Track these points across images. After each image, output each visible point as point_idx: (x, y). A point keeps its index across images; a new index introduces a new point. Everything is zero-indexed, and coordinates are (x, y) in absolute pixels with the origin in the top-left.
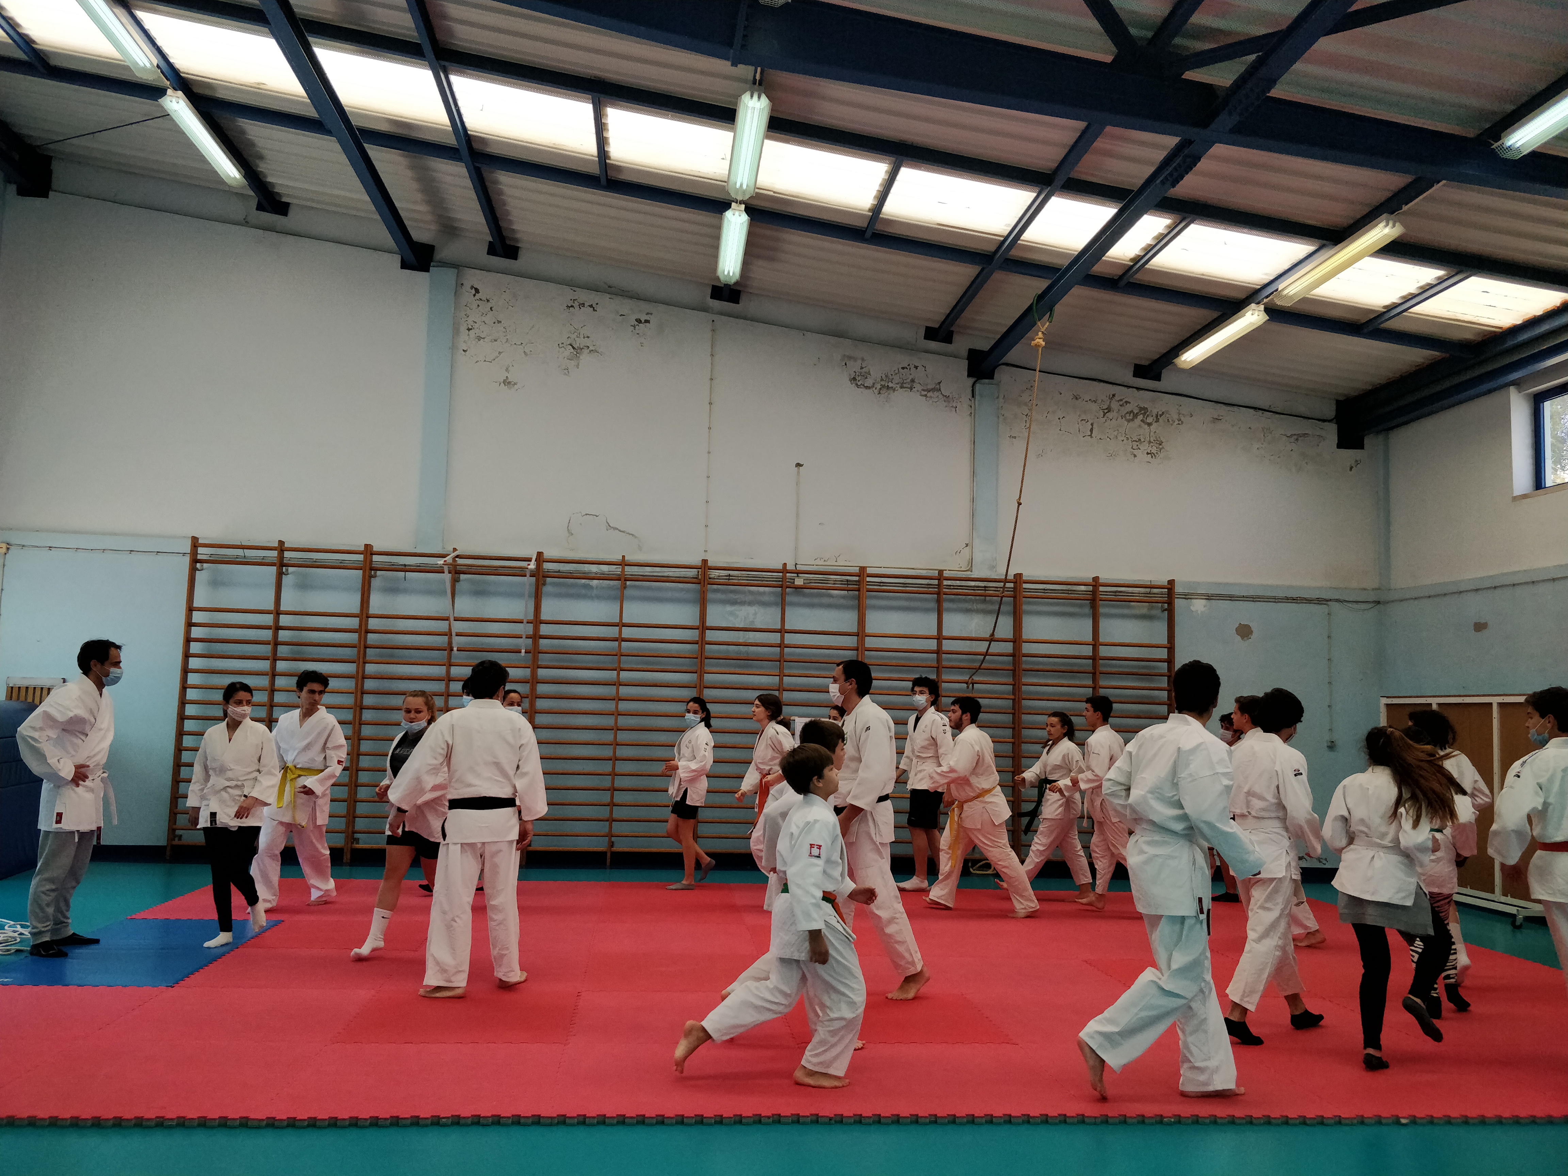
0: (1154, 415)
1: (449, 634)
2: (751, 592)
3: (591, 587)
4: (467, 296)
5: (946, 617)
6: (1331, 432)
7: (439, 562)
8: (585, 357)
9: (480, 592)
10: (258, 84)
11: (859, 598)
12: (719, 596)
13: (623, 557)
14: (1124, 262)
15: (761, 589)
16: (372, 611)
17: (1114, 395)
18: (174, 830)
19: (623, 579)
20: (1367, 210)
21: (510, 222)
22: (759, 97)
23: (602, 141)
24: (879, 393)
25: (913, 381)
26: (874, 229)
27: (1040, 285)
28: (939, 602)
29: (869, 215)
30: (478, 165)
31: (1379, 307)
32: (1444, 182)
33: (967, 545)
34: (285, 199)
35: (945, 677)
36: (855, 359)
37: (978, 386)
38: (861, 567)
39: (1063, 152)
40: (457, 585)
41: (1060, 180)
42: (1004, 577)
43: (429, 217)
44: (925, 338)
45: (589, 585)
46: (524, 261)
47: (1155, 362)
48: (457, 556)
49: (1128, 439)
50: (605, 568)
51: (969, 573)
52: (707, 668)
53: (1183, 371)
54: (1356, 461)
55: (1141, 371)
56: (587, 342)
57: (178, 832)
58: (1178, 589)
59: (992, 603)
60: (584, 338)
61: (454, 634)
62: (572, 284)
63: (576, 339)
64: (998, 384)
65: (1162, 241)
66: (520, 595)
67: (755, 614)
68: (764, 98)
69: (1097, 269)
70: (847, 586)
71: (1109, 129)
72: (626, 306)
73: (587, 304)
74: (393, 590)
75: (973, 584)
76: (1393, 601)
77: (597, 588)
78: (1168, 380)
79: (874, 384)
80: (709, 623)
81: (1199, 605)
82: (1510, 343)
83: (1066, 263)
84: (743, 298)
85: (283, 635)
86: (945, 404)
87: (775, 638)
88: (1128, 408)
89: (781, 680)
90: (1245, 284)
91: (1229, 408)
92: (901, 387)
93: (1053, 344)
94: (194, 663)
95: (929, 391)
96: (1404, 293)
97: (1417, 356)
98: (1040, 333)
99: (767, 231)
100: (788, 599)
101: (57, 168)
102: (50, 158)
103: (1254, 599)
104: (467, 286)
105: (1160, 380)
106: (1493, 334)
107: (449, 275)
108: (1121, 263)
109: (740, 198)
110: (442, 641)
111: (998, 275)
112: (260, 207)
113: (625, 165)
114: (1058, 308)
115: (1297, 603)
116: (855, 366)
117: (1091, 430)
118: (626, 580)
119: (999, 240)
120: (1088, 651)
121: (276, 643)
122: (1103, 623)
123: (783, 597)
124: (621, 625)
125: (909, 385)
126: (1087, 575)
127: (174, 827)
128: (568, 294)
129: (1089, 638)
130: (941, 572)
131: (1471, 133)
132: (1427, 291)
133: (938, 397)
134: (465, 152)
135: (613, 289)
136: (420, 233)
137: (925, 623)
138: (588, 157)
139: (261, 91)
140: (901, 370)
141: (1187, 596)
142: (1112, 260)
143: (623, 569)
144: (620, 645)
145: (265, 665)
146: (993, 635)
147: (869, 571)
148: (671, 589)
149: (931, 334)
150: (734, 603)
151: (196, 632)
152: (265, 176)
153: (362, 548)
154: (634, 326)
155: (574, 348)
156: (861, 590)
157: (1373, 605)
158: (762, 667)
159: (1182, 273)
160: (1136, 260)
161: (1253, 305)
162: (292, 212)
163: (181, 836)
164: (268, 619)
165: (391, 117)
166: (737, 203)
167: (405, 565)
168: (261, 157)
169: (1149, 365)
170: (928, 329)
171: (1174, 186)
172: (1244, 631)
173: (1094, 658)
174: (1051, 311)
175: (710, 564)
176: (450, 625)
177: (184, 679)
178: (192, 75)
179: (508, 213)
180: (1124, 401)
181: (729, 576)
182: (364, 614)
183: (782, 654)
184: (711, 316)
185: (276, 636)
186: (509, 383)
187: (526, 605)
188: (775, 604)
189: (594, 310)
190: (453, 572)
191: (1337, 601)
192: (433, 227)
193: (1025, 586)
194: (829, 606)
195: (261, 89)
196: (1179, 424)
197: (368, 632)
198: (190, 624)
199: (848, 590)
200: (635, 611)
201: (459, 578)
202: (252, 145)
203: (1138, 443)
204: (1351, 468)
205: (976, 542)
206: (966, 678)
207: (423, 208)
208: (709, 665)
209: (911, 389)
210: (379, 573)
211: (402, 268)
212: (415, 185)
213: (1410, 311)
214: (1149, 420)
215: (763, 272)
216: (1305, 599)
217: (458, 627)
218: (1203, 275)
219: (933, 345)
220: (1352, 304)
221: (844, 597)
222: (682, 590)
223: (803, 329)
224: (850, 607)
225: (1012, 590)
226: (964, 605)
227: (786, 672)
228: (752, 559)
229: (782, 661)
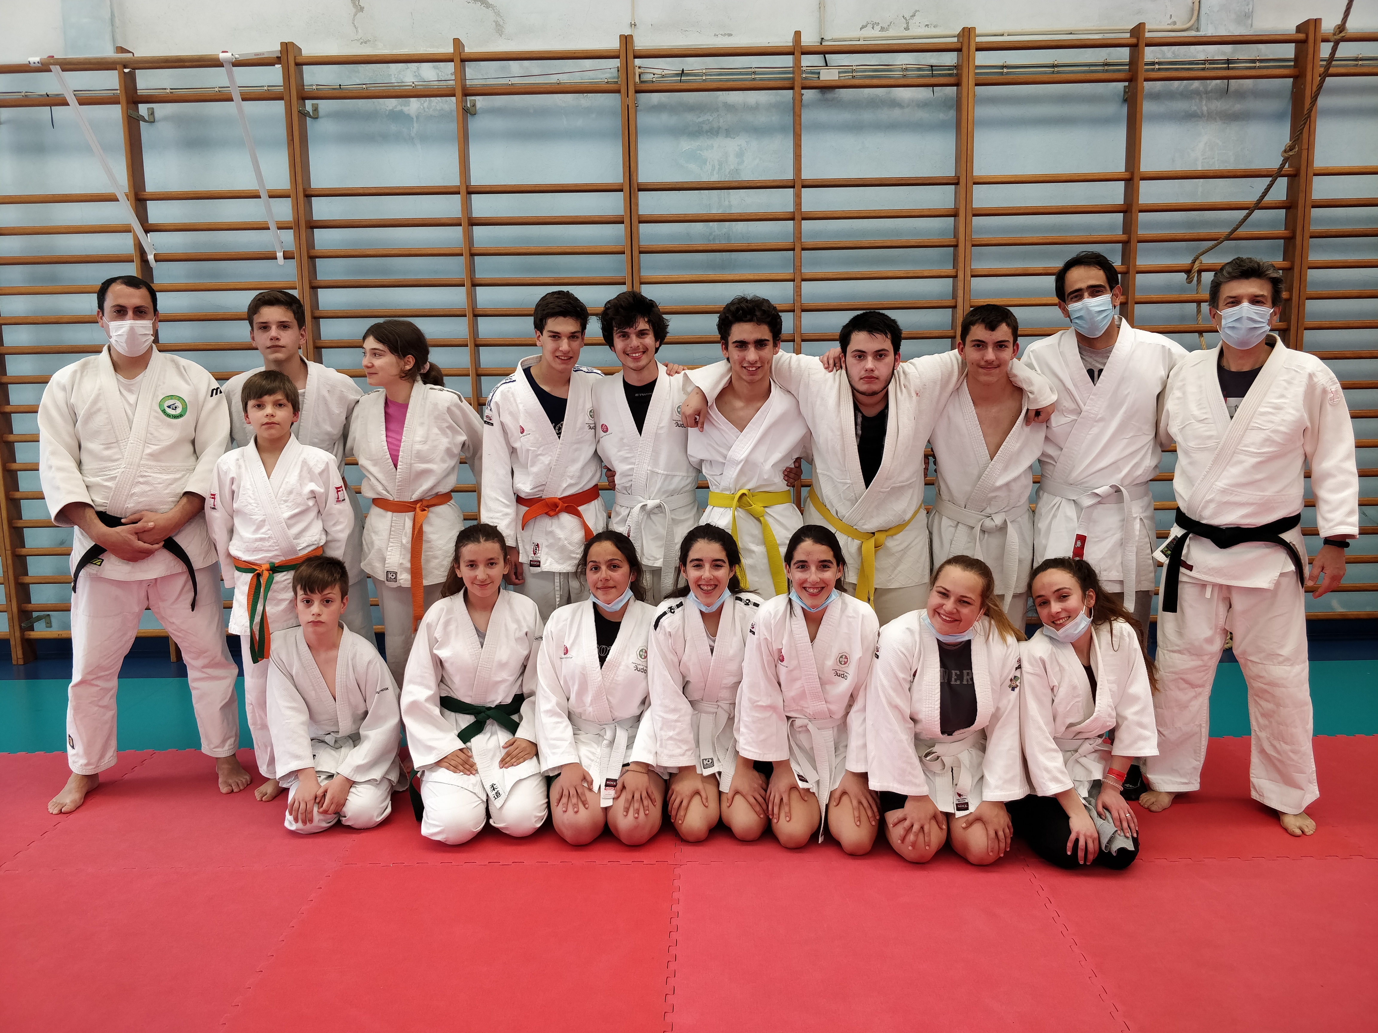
2: (730, 108)
5: (1146, 132)
11: (959, 103)
12: (664, 119)
13: (458, 42)
19: (464, 93)
28: (1132, 99)
35: (1142, 261)
38: (962, 32)
42: (1276, 34)
45: (401, 112)
51: (1196, 27)
59: (1241, 95)
67: (740, 155)
70: (931, 81)
77: (417, 117)
80: (643, 177)
87: (783, 200)
89: (799, 290)
100: (807, 116)
118: (470, 94)
123: (797, 108)
124: (466, 190)
137: (1101, 148)
143: (460, 70)
144: (469, 234)
147: (981, 38)
148: (566, 112)
150: (696, 132)
156: (962, 83)
158: (758, 265)
175: (637, 47)
181: (683, 70)
183: (798, 232)
188: (782, 129)
194: (892, 127)
199: (935, 87)
206: (1185, 261)
208: (651, 266)
221: (924, 105)
222: (588, 111)
224: (940, 126)
225: (1292, 63)
226: (1180, 106)
227: (807, 270)
228: (730, 35)
229: (798, 249)
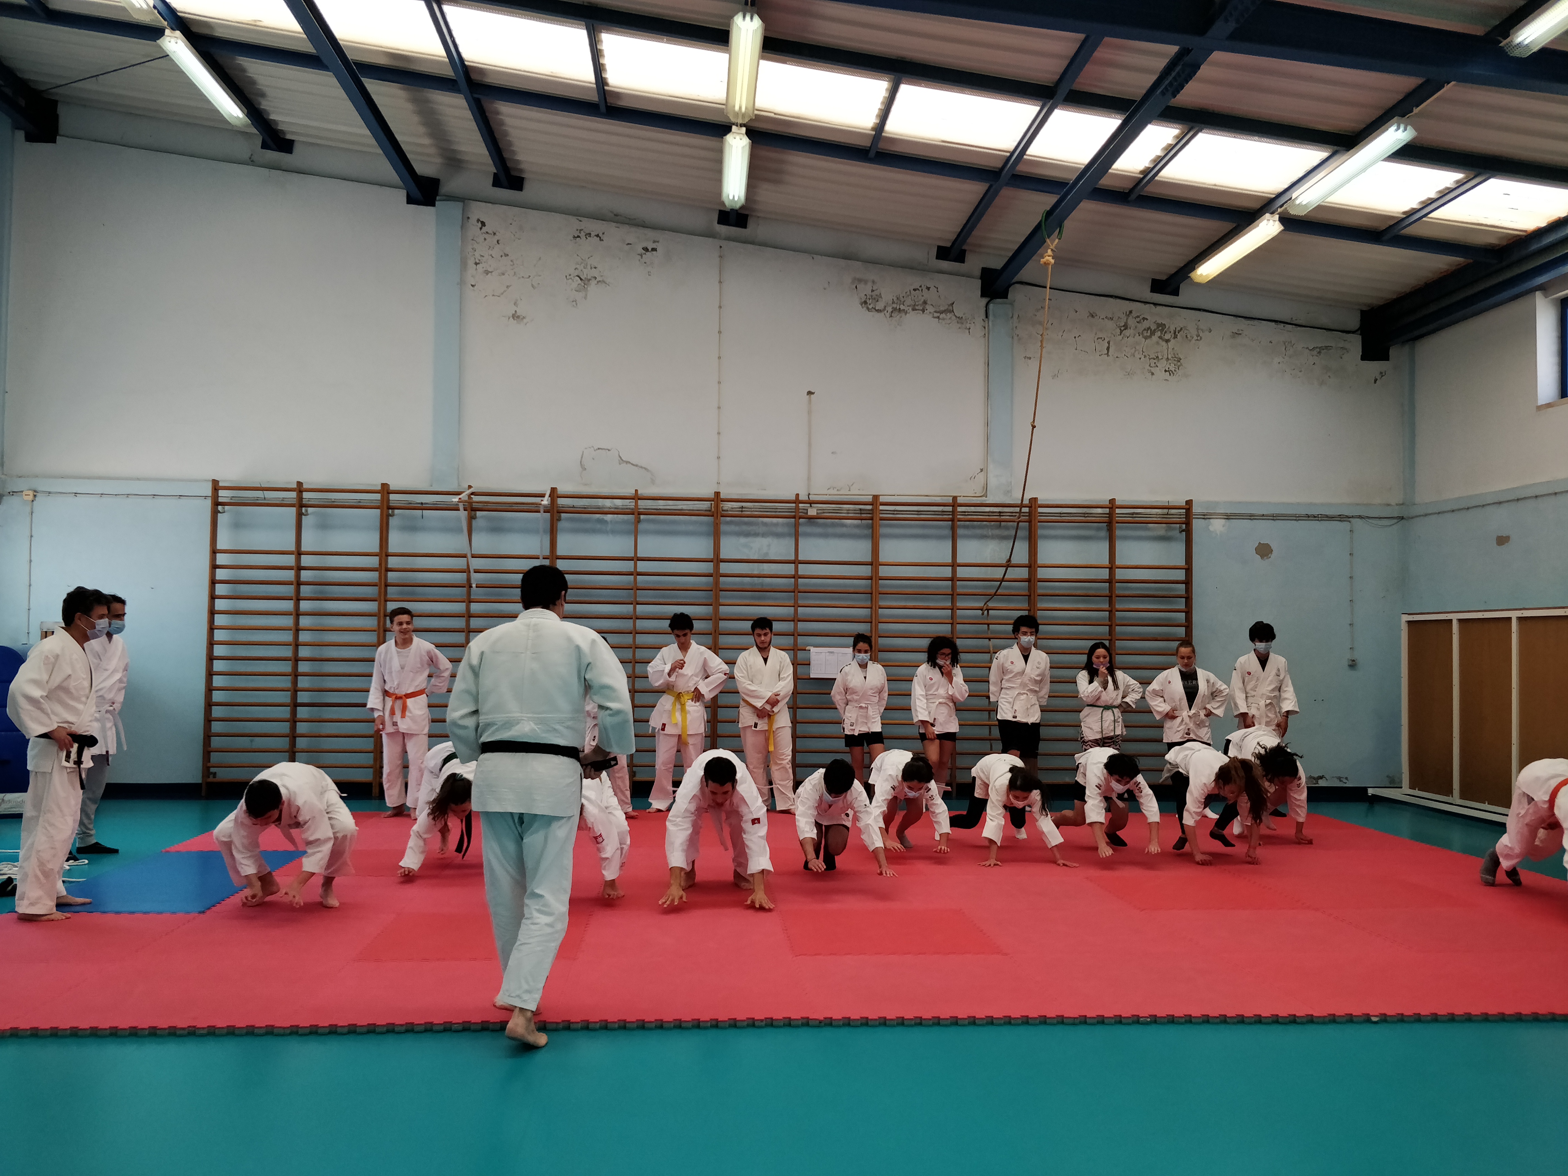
0: (1172, 332)
1: (467, 571)
2: (765, 524)
3: (606, 522)
4: (474, 229)
5: (960, 544)
6: (1355, 344)
7: (454, 500)
8: (593, 287)
9: (496, 529)
10: (255, 21)
11: (872, 527)
12: (733, 528)
13: (636, 491)
14: (1134, 175)
15: (775, 520)
16: (391, 550)
17: (1131, 312)
18: (209, 768)
19: (637, 513)
20: (1379, 113)
21: (514, 152)
22: (752, 18)
23: (599, 68)
24: (891, 316)
25: (925, 303)
26: (879, 149)
27: (1049, 200)
28: (953, 529)
29: (872, 135)
30: (476, 96)
31: (1398, 213)
32: (1453, 83)
33: (982, 470)
34: (289, 137)
35: (960, 604)
36: (866, 282)
37: (991, 306)
38: (874, 496)
39: (1065, 63)
40: (474, 522)
41: (1063, 92)
42: (1020, 502)
43: (432, 151)
44: (937, 258)
45: (603, 519)
46: (530, 192)
47: (1172, 277)
48: (473, 494)
49: (1145, 356)
50: (618, 502)
51: (984, 498)
52: (722, 601)
53: (1199, 285)
54: (1381, 373)
55: (1158, 286)
56: (594, 273)
57: (212, 770)
58: (1196, 509)
59: (1007, 528)
60: (591, 268)
61: (472, 571)
62: (578, 214)
63: (584, 270)
64: (1012, 304)
65: (1171, 152)
66: (535, 531)
67: (769, 546)
68: (756, 18)
69: (1105, 182)
70: (860, 515)
71: (1107, 39)
72: (632, 235)
73: (593, 234)
74: (411, 528)
75: (987, 509)
76: (1417, 516)
77: (611, 522)
78: (1185, 296)
79: (885, 307)
80: (723, 556)
81: (1218, 525)
82: (1535, 246)
83: (1073, 177)
84: (751, 223)
85: (305, 575)
86: (959, 325)
87: (789, 569)
88: (1146, 324)
89: (796, 611)
90: (1259, 194)
91: (1249, 322)
92: (914, 310)
93: (1062, 260)
94: (220, 604)
95: (941, 312)
96: (1424, 198)
97: (1441, 262)
98: (1049, 251)
99: (769, 153)
100: (801, 531)
101: (62, 110)
102: (55, 103)
103: (1274, 517)
104: (473, 220)
105: (1178, 295)
106: (1518, 238)
107: (455, 209)
108: (1130, 176)
109: (740, 121)
110: (461, 578)
111: (1006, 192)
112: (264, 146)
113: (623, 91)
114: (1067, 223)
115: (1318, 520)
116: (866, 289)
117: (1108, 349)
118: (640, 514)
119: (1004, 156)
120: (1104, 574)
121: (299, 583)
122: (1119, 546)
123: (796, 526)
124: (636, 559)
125: (921, 307)
126: (1104, 497)
127: (209, 765)
128: (574, 224)
129: (1106, 561)
130: (955, 498)
131: (1478, 30)
132: (1446, 196)
133: (950, 319)
134: (463, 83)
135: (618, 217)
136: (425, 167)
137: (940, 551)
138: (587, 84)
139: (258, 28)
140: (913, 292)
141: (1205, 516)
142: (1121, 173)
143: (636, 503)
144: (635, 579)
145: (289, 605)
146: (1009, 560)
147: (882, 499)
148: (685, 523)
149: (943, 253)
150: (747, 535)
151: (221, 574)
152: (268, 114)
153: (379, 488)
154: (641, 255)
155: (581, 279)
156: (874, 519)
157: (1396, 521)
158: (776, 599)
159: (1194, 184)
160: (1146, 172)
161: (1267, 215)
162: (297, 149)
163: (215, 773)
164: (290, 560)
165: (389, 50)
166: (737, 126)
167: (422, 503)
168: (263, 95)
169: (1167, 279)
170: (939, 248)
171: (1175, 96)
172: (1264, 551)
173: (1111, 581)
174: (1060, 227)
175: (722, 496)
176: (468, 563)
177: (211, 621)
178: (189, 14)
179: (510, 144)
180: (1141, 317)
181: (742, 507)
182: (384, 553)
183: (796, 584)
184: (718, 242)
185: (298, 576)
186: (518, 317)
187: (541, 541)
188: (789, 535)
189: (601, 240)
190: (469, 509)
191: (1360, 517)
192: (439, 160)
193: (1040, 510)
194: (843, 536)
195: (258, 26)
196: (1197, 340)
197: (388, 570)
198: (214, 567)
199: (861, 520)
200: (649, 545)
201: (475, 515)
202: (253, 82)
203: (1155, 361)
204: (1376, 381)
205: (991, 467)
206: (981, 604)
207: (427, 141)
208: (724, 598)
209: (923, 311)
210: (396, 511)
211: (408, 202)
212: (416, 119)
213: (1430, 216)
214: (1167, 337)
215: (768, 195)
216: (1327, 516)
217: (476, 563)
218: (1215, 185)
219: (945, 265)
220: (1370, 211)
221: (857, 526)
222: (696, 522)
223: (812, 252)
224: (864, 537)
225: (1028, 514)
226: (979, 532)
227: (800, 602)
228: (765, 490)
229: (796, 592)
